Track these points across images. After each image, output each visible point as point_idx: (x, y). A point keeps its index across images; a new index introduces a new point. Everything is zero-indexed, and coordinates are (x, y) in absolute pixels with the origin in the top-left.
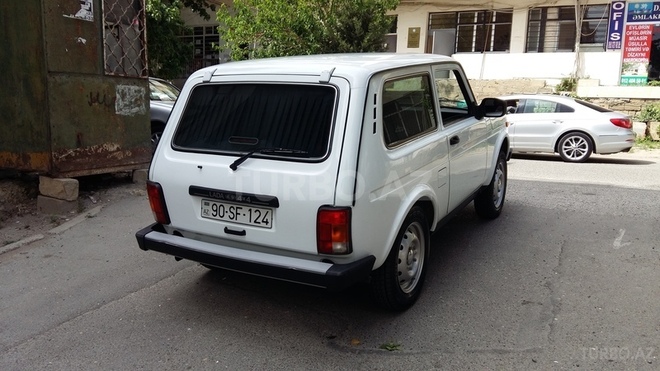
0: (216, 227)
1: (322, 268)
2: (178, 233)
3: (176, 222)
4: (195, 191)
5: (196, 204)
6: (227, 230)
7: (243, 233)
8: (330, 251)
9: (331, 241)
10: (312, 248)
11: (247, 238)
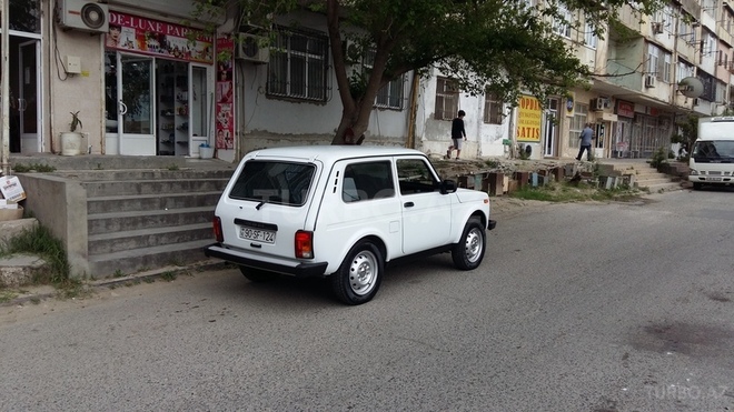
0: (246, 243)
1: (294, 264)
2: (228, 247)
3: (227, 241)
4: (238, 221)
5: (238, 229)
6: (252, 245)
7: (260, 246)
8: (302, 257)
9: (301, 251)
10: (292, 255)
11: (262, 250)
